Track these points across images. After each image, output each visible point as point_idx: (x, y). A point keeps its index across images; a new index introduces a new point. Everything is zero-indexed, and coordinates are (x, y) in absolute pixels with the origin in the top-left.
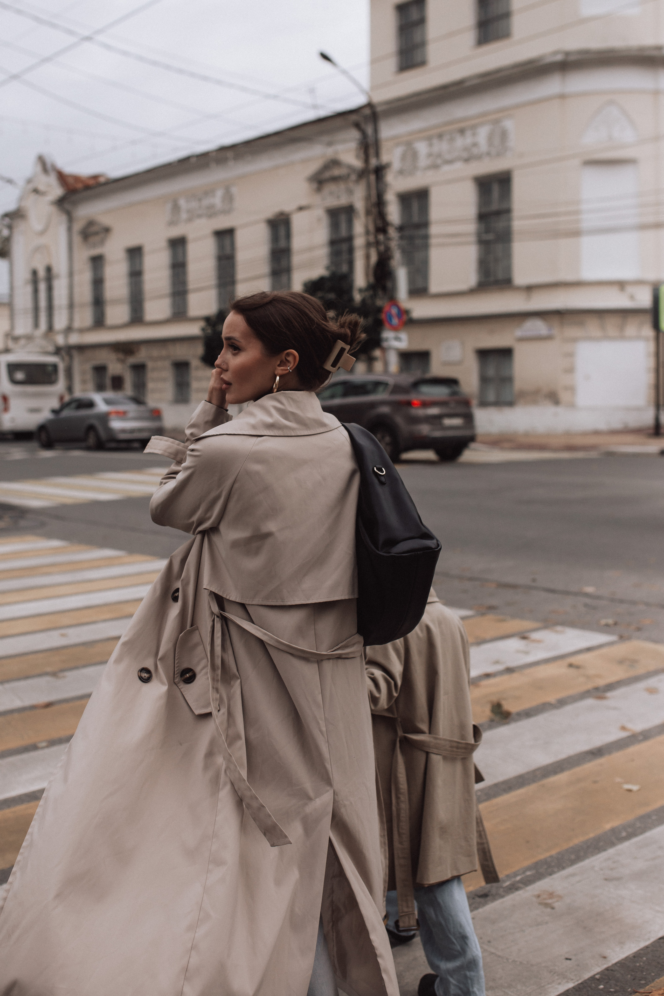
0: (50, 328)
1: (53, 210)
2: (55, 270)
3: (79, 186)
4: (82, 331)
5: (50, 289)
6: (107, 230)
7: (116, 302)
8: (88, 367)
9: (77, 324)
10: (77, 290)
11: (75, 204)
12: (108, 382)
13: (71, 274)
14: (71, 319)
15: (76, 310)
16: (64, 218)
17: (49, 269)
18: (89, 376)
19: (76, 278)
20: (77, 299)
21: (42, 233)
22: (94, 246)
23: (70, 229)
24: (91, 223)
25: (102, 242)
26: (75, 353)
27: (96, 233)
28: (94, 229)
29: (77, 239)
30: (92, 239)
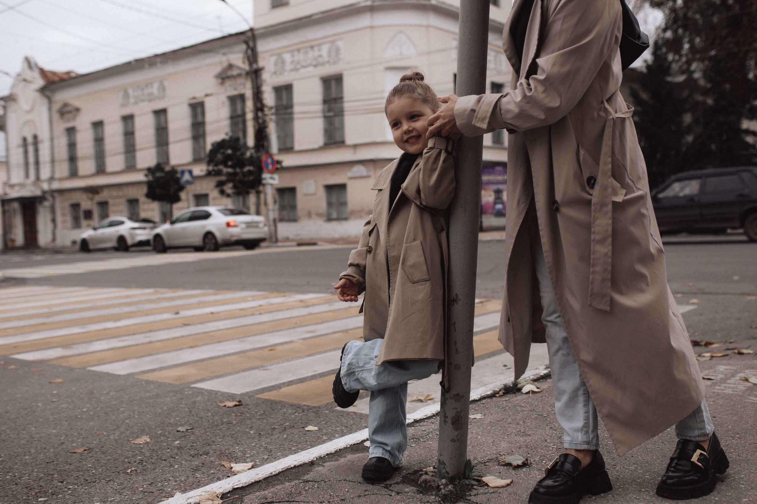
0: (38, 178)
1: (37, 95)
2: (40, 137)
3: (56, 79)
4: (61, 180)
5: (36, 150)
6: (78, 110)
7: (85, 158)
8: (67, 204)
9: (57, 175)
10: (56, 150)
11: (53, 91)
12: (82, 215)
13: (52, 139)
14: (53, 171)
15: (57, 164)
16: (46, 101)
17: (35, 137)
18: (68, 211)
19: (56, 142)
20: (57, 157)
21: (29, 112)
22: (68, 121)
23: (50, 109)
24: (66, 105)
25: (74, 118)
26: (56, 195)
27: (70, 112)
28: (68, 109)
29: (56, 116)
30: (67, 116)
